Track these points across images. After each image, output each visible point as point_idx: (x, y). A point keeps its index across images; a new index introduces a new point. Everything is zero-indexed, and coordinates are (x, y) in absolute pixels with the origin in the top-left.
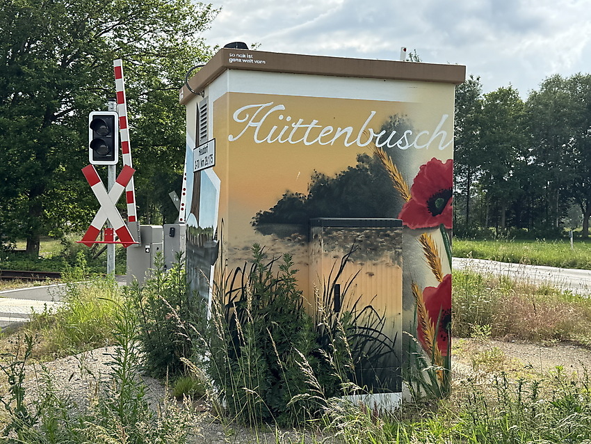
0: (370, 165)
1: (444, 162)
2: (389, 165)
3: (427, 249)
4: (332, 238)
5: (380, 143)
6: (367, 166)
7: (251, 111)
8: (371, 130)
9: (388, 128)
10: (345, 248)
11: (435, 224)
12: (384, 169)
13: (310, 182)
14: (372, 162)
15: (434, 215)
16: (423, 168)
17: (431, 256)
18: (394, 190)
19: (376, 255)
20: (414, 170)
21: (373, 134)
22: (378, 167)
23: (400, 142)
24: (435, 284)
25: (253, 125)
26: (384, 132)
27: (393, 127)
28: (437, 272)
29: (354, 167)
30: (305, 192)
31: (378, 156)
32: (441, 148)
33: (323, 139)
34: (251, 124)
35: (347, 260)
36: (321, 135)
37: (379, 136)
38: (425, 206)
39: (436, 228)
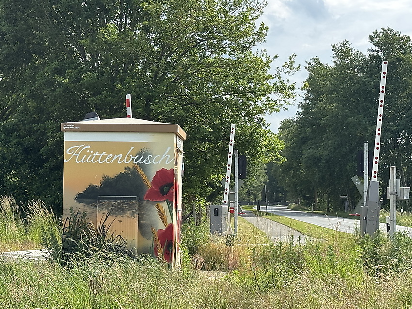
0: (131, 172)
1: (168, 170)
2: (140, 171)
3: (160, 211)
4: (102, 205)
5: (135, 162)
6: (129, 172)
7: (74, 149)
8: (131, 156)
9: (139, 154)
10: (108, 209)
11: (164, 199)
12: (138, 173)
13: (102, 180)
14: (132, 170)
15: (163, 195)
16: (157, 173)
17: (161, 214)
18: (143, 183)
19: (123, 212)
20: (153, 174)
21: (132, 157)
22: (135, 172)
23: (146, 161)
24: (164, 228)
25: (76, 155)
26: (138, 156)
27: (142, 153)
28: (164, 222)
29: (123, 172)
30: (99, 184)
31: (135, 168)
32: (166, 163)
33: (108, 160)
34: (74, 154)
35: (109, 214)
36: (107, 158)
37: (135, 158)
38: (159, 190)
39: (165, 201)
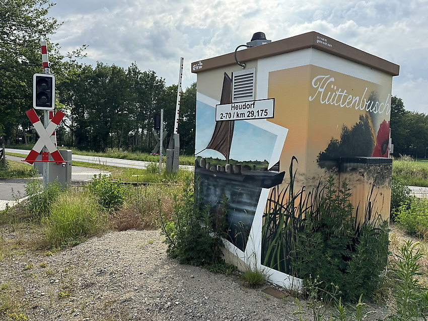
1: (387, 123)
2: (370, 123)
5: (368, 109)
6: (363, 123)
7: (320, 81)
10: (374, 177)
13: (342, 132)
14: (365, 121)
15: (383, 154)
16: (381, 125)
18: (371, 139)
20: (378, 127)
21: (366, 103)
22: (366, 124)
23: (374, 109)
27: (372, 99)
29: (358, 123)
30: (339, 139)
31: (367, 117)
32: (387, 114)
33: (348, 104)
34: (319, 89)
35: (374, 185)
36: (347, 100)
38: (381, 148)
